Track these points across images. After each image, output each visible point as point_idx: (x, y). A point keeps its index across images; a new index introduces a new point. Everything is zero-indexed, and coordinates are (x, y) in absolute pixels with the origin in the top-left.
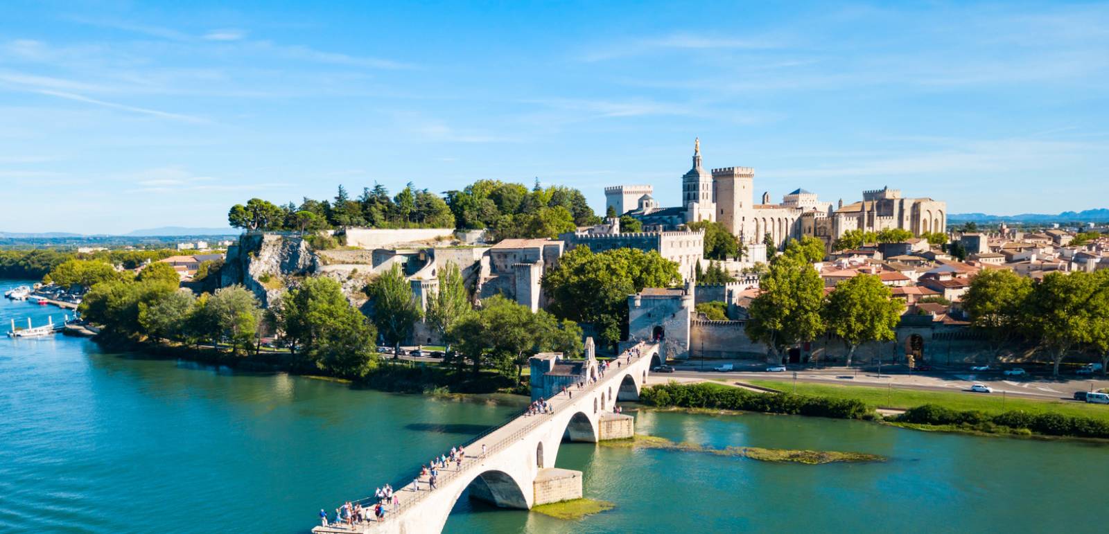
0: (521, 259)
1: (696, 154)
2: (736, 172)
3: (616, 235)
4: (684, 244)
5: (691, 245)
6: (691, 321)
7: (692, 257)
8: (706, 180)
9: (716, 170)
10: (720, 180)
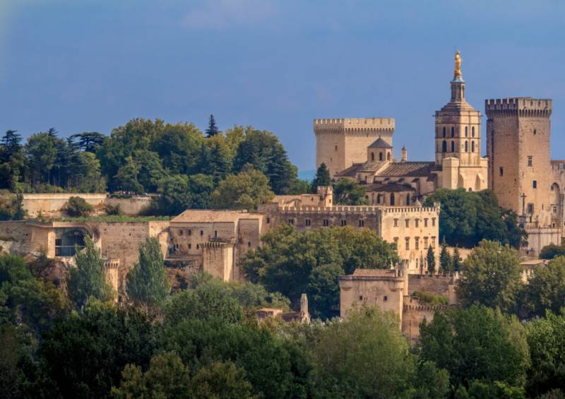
0: (209, 236)
1: (455, 78)
2: (521, 107)
3: (329, 208)
4: (412, 224)
5: (421, 224)
6: (404, 306)
7: (423, 241)
8: (471, 120)
9: (492, 101)
10: (498, 119)
